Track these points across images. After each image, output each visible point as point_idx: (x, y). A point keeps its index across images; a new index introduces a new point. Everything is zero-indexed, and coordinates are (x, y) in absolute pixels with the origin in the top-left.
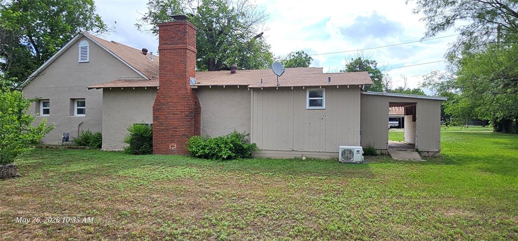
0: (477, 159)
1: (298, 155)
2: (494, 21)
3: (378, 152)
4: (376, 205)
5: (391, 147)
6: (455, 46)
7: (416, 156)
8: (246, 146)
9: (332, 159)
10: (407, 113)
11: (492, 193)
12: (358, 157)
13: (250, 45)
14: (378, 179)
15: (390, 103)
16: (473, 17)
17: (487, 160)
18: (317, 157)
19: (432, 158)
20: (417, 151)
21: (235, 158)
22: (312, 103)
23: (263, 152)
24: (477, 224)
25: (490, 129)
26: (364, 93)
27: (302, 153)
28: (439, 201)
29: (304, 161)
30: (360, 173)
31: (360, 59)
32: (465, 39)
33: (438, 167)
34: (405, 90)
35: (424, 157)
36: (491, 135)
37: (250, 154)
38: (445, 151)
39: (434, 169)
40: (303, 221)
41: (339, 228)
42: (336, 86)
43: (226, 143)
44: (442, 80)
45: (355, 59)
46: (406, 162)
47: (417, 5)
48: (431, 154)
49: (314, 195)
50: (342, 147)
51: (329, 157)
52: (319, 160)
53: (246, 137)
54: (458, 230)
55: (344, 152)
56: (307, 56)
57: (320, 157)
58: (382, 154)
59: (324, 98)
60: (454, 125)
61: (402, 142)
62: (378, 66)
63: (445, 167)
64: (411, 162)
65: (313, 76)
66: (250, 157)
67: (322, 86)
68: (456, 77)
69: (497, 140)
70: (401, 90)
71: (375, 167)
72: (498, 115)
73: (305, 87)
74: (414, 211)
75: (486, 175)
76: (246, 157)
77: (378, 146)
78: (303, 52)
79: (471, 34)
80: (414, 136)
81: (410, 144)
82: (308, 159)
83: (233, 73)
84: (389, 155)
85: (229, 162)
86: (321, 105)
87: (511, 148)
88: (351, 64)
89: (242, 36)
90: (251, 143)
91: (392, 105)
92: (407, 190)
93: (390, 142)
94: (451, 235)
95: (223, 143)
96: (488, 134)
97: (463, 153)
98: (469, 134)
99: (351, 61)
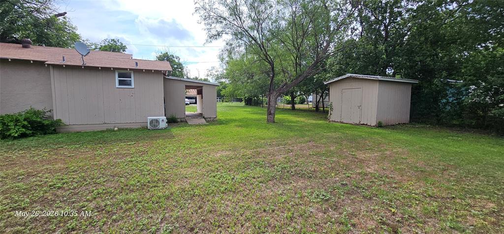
0: (235, 121)
1: (110, 127)
2: (242, 39)
3: (179, 120)
4: (172, 158)
5: (187, 116)
6: (222, 51)
7: (203, 121)
8: (47, 122)
9: (143, 128)
10: (198, 94)
11: (241, 139)
12: (163, 124)
13: (50, 23)
14: (176, 139)
15: (186, 86)
16: (232, 34)
17: (240, 120)
18: (128, 127)
19: (212, 121)
20: (204, 118)
21: (33, 135)
22: (121, 83)
23: (70, 127)
24: (231, 158)
25: (243, 104)
26: (167, 77)
27: (114, 125)
28: (213, 148)
29: (116, 131)
30: (163, 136)
31: (167, 53)
32: (228, 47)
33: (215, 127)
34: (199, 78)
35: (208, 122)
36: (243, 107)
37: (55, 130)
38: (220, 117)
39: (213, 128)
40: (105, 183)
41: (139, 182)
42: (143, 70)
43: (17, 121)
44: (218, 73)
45: (163, 53)
46: (197, 125)
47: (200, 18)
48: (212, 119)
49: (120, 159)
50: (150, 118)
51: (140, 126)
52: (131, 130)
53: (48, 114)
54: (221, 164)
55: (152, 122)
56: (122, 44)
57: (132, 127)
58: (181, 121)
59: (132, 79)
60: (226, 101)
61: (196, 113)
62: (181, 61)
63: (219, 126)
64: (199, 125)
65: (121, 60)
66: (55, 132)
67: (130, 69)
68: (225, 71)
69: (245, 109)
70: (197, 79)
71: (175, 130)
72: (246, 95)
73: (113, 68)
74: (197, 158)
75: (239, 129)
76: (49, 133)
77: (178, 116)
78: (118, 40)
79: (231, 45)
80: (202, 108)
81: (200, 114)
82: (119, 130)
83: (25, 47)
84: (186, 122)
85: (23, 141)
86: (130, 85)
87: (252, 114)
88: (160, 56)
89: (38, 11)
90: (55, 119)
91: (188, 87)
92: (195, 144)
93: (187, 113)
94: (217, 168)
95: (11, 121)
96: (241, 106)
97: (229, 117)
98: (233, 106)
99: (160, 54)
